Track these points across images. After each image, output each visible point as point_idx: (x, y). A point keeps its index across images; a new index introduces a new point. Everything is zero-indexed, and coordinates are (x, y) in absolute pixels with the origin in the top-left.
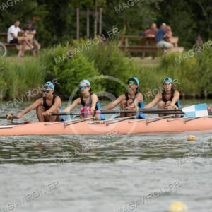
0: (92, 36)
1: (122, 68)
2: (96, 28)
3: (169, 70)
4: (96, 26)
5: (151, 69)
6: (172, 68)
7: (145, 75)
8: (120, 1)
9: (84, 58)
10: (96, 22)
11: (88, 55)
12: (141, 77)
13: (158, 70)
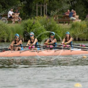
0: (43, 15)
1: (55, 28)
2: (44, 12)
3: (75, 29)
4: (44, 11)
5: (67, 28)
6: (76, 28)
7: (65, 31)
8: (55, 0)
9: (40, 24)
10: (44, 9)
11: (41, 23)
12: (63, 32)
13: (70, 29)
